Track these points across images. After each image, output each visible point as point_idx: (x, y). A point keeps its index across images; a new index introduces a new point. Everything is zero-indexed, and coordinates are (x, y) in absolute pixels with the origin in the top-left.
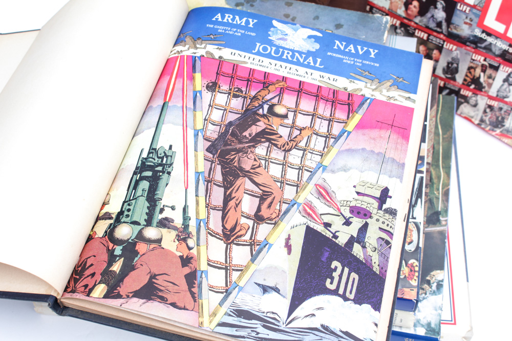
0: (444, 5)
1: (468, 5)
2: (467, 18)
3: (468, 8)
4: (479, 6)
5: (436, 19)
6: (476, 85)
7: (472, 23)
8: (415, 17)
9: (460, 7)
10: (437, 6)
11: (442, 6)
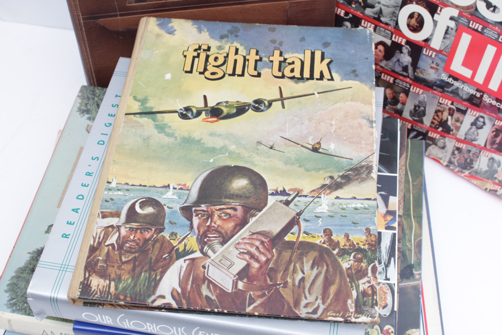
0: (410, 49)
1: (434, 50)
2: (433, 62)
3: (434, 53)
4: (445, 52)
5: (402, 64)
6: (443, 128)
7: (438, 67)
8: (381, 61)
9: (426, 52)
10: (403, 50)
11: (407, 51)
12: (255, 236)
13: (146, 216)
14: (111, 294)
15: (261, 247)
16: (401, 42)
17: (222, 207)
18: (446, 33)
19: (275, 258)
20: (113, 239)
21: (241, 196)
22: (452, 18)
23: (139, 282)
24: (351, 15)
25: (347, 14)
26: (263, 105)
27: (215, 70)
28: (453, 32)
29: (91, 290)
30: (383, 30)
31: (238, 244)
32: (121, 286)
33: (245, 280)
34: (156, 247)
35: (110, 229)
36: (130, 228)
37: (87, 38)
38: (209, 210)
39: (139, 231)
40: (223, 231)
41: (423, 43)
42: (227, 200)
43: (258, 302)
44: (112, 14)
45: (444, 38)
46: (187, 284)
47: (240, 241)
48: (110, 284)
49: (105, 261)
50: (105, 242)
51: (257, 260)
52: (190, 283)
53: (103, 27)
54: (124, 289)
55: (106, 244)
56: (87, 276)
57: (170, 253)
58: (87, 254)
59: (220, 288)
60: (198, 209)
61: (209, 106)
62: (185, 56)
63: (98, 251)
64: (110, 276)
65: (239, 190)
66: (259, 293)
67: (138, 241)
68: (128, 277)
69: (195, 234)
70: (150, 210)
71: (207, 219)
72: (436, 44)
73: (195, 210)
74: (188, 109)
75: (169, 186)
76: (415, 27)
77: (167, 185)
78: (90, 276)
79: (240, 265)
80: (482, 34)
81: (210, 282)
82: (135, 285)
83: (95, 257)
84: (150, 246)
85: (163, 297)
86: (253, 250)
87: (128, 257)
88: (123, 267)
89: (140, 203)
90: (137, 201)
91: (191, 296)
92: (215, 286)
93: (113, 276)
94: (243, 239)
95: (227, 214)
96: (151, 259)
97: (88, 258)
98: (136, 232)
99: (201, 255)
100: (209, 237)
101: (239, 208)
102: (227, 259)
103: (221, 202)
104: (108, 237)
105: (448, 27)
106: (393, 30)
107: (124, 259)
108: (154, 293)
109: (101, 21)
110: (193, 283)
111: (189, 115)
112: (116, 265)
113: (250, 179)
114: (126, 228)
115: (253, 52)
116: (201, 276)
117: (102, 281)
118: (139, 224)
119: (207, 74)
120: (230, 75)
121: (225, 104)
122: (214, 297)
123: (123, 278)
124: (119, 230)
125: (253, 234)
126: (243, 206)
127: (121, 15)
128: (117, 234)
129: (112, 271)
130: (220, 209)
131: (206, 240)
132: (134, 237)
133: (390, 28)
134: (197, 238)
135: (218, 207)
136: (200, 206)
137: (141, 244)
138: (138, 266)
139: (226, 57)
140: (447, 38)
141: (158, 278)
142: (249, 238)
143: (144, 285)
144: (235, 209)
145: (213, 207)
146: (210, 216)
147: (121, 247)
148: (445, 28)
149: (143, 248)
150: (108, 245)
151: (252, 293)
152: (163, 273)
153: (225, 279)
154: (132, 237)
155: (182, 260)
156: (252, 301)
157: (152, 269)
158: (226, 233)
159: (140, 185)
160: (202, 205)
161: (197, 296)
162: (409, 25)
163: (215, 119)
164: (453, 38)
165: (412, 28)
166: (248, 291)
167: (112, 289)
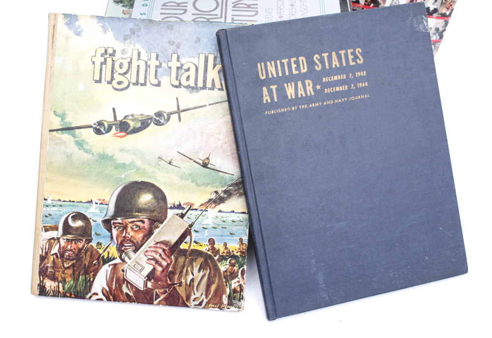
12: (158, 245)
13: (78, 228)
14: (60, 293)
15: (163, 254)
17: (134, 219)
19: (173, 263)
20: (55, 250)
21: (147, 210)
23: (79, 284)
26: (163, 118)
27: (121, 78)
29: (46, 290)
31: (146, 251)
32: (66, 286)
33: (152, 281)
34: (87, 255)
35: (52, 241)
36: (67, 239)
38: (124, 222)
39: (74, 242)
40: (135, 241)
42: (137, 214)
43: (162, 297)
46: (112, 284)
47: (148, 249)
48: (58, 285)
49: (53, 267)
50: (50, 252)
51: (161, 265)
52: (114, 283)
54: (69, 289)
55: (51, 253)
56: (42, 279)
57: (98, 259)
58: (39, 262)
59: (135, 287)
60: (115, 221)
61: (118, 120)
62: (94, 63)
63: (46, 259)
64: (58, 279)
65: (145, 204)
66: (162, 291)
67: (74, 250)
68: (70, 279)
69: (114, 244)
70: (79, 223)
71: (123, 230)
73: (114, 223)
74: (100, 123)
75: (91, 201)
77: (90, 200)
78: (43, 279)
79: (148, 269)
81: (128, 282)
82: (76, 286)
83: (45, 264)
84: (83, 255)
85: (97, 294)
86: (157, 257)
87: (68, 264)
88: (66, 271)
89: (72, 217)
90: (69, 216)
91: (116, 294)
92: (131, 285)
93: (60, 279)
94: (150, 247)
95: (137, 226)
96: (85, 265)
97: (40, 265)
98: (72, 243)
99: (120, 261)
100: (125, 246)
101: (146, 220)
102: (139, 264)
103: (132, 215)
104: (52, 247)
107: (66, 266)
108: (90, 291)
110: (116, 283)
111: (102, 129)
112: (61, 270)
113: (154, 194)
114: (64, 239)
115: (154, 56)
116: (122, 278)
117: (53, 283)
118: (73, 236)
119: (114, 83)
120: (134, 84)
121: (131, 117)
122: (131, 294)
123: (67, 280)
124: (59, 242)
125: (157, 243)
126: (149, 219)
128: (58, 245)
129: (59, 275)
130: (132, 222)
131: (123, 249)
132: (71, 247)
134: (117, 247)
135: (130, 220)
136: (117, 219)
137: (76, 253)
138: (76, 271)
139: (130, 63)
141: (92, 279)
142: (154, 247)
143: (82, 285)
144: (143, 222)
145: (126, 220)
146: (125, 228)
147: (62, 256)
149: (78, 255)
150: (53, 255)
151: (157, 290)
152: (94, 276)
153: (138, 279)
154: (69, 247)
155: (107, 265)
156: (158, 296)
157: (86, 273)
158: (137, 242)
159: (70, 201)
160: (119, 219)
161: (120, 293)
163: (124, 134)
166: (155, 289)
167: (61, 289)
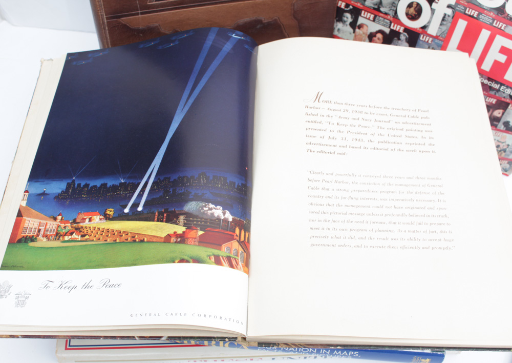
0: (407, 36)
1: (431, 36)
2: (429, 47)
3: (431, 39)
4: (442, 37)
9: (423, 38)
10: (401, 38)
11: (405, 37)
16: (399, 30)
18: (443, 20)
22: (449, 6)
24: (351, 7)
25: (347, 6)
28: (450, 19)
30: (382, 19)
37: (110, 36)
41: (421, 30)
44: (133, 12)
45: (441, 25)
53: (125, 25)
72: (433, 30)
76: (413, 15)
80: (477, 20)
105: (445, 15)
106: (392, 19)
109: (124, 20)
127: (142, 13)
133: (389, 17)
140: (443, 24)
148: (442, 16)
162: (407, 14)
164: (449, 25)
165: (410, 17)
